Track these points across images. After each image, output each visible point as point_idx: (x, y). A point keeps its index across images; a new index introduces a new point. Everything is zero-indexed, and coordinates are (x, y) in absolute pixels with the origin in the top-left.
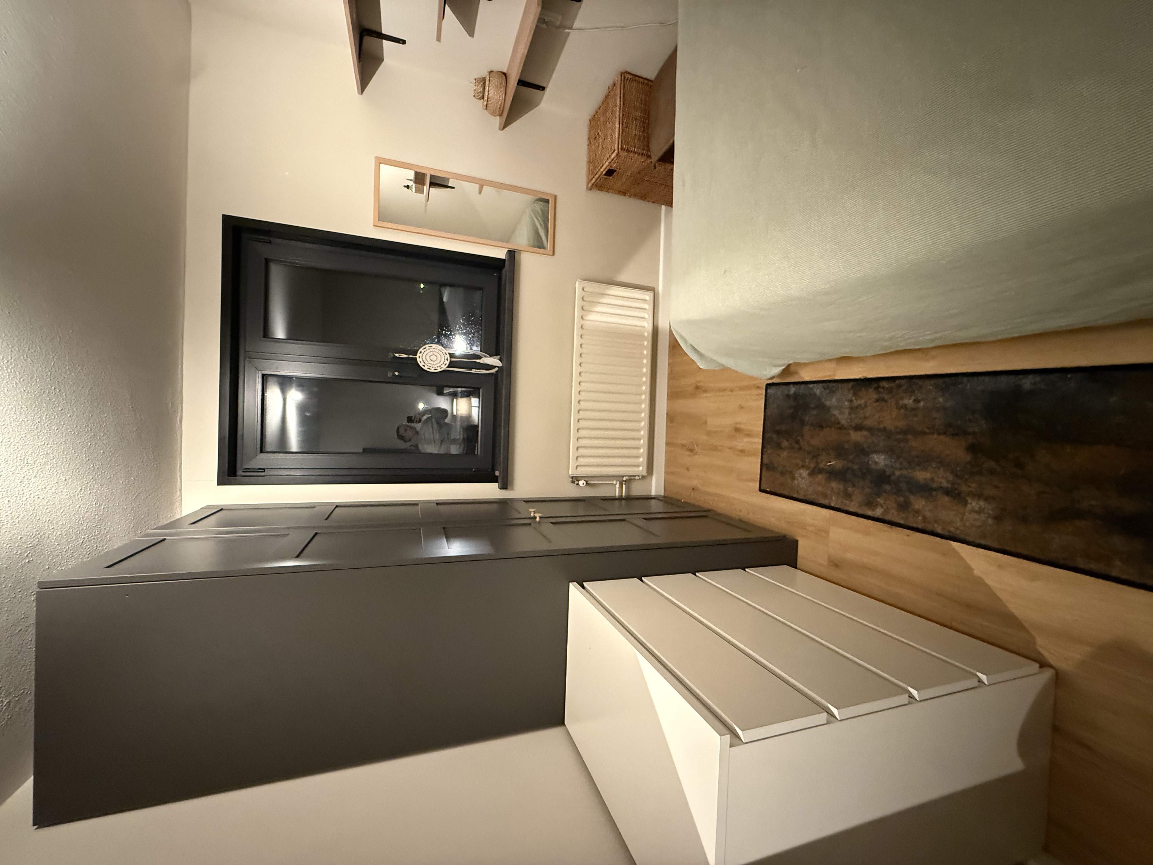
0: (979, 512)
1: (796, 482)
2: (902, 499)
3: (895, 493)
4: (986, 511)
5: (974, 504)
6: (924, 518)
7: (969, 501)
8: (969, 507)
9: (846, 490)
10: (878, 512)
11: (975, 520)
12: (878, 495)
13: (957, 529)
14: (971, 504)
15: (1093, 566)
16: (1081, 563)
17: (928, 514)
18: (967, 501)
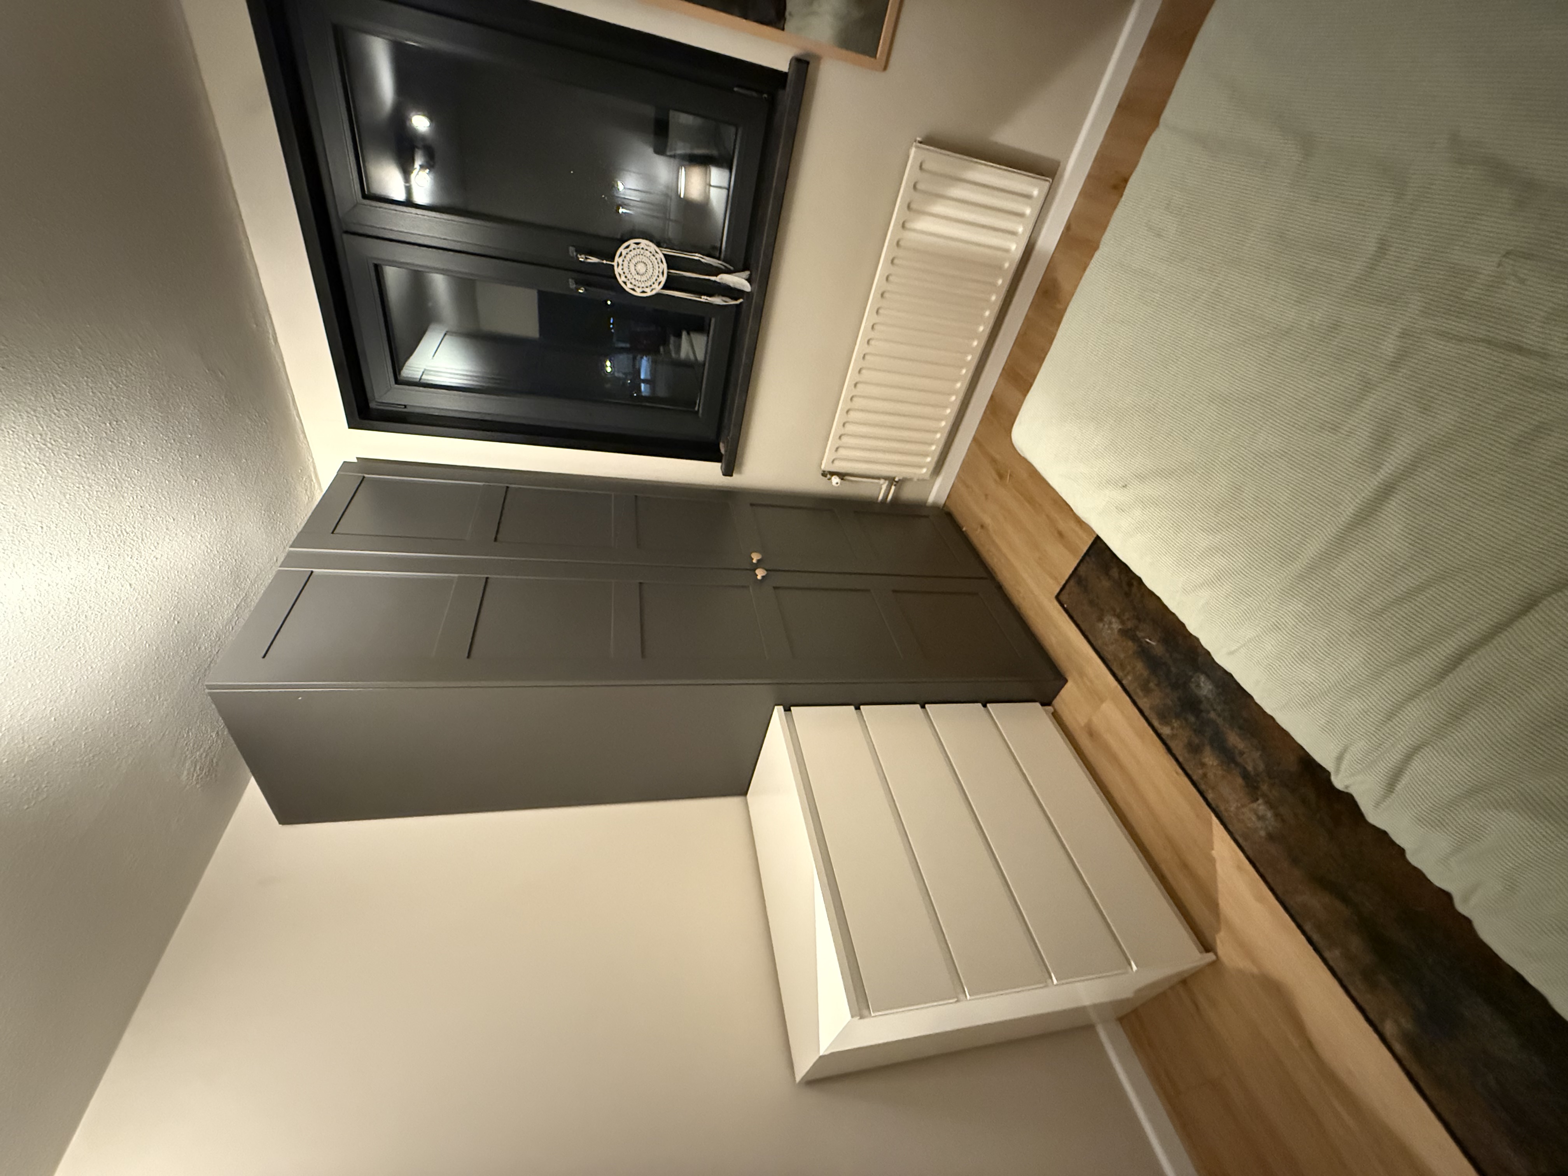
0: (1261, 818)
1: (1101, 625)
2: (1197, 741)
3: (1195, 731)
4: (1267, 822)
5: (1261, 807)
6: (1205, 775)
7: (1260, 801)
8: (1255, 805)
9: (1148, 681)
10: (1166, 731)
11: (1250, 819)
12: (1177, 716)
13: (1226, 810)
14: (1259, 805)
15: (1315, 937)
16: (1308, 927)
17: (1211, 775)
18: (1258, 799)
